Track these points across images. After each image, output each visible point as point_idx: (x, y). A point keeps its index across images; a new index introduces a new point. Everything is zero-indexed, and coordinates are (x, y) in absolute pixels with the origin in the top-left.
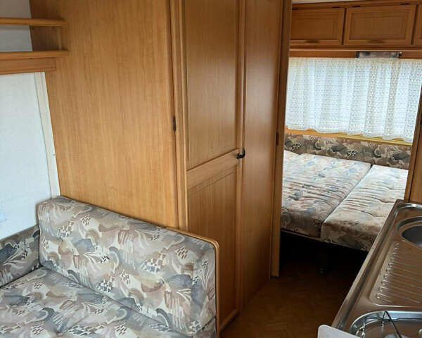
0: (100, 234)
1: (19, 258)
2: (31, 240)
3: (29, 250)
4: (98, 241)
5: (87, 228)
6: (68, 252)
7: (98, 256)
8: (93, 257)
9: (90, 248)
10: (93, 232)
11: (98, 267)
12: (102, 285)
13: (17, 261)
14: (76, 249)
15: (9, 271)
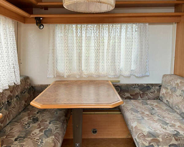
0: (180, 84)
1: (152, 92)
2: (158, 88)
3: (156, 91)
4: (178, 87)
5: (176, 82)
6: (168, 93)
7: (177, 94)
8: (175, 95)
9: (175, 91)
10: (177, 84)
11: (176, 99)
12: (176, 107)
13: (151, 93)
14: (170, 91)
15: (147, 96)
